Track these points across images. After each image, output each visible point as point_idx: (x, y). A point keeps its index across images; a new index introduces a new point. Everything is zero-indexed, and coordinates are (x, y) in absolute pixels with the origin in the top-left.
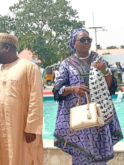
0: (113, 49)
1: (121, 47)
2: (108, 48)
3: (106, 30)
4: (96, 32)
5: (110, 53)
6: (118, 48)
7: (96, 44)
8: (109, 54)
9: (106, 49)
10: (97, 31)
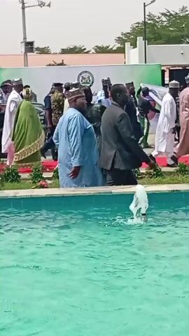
0: (77, 53)
1: (95, 50)
2: (64, 52)
3: (49, 5)
4: (23, 8)
5: (65, 63)
6: (87, 52)
7: (25, 38)
8: (62, 64)
9: (60, 53)
10: (26, 5)
